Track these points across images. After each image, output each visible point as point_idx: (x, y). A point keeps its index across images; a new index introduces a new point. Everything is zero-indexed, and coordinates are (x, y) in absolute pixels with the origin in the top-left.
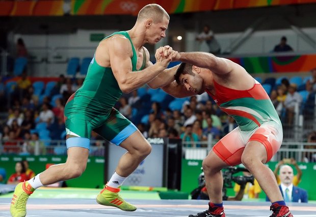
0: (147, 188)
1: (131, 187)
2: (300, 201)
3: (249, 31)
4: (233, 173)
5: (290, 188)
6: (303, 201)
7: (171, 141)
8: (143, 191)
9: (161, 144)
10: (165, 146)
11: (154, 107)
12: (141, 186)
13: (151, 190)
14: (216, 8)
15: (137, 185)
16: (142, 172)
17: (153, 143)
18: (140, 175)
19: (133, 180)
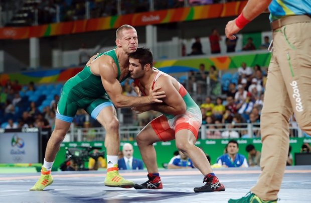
0: (27, 165)
1: (15, 164)
2: (137, 168)
3: (98, 48)
4: (89, 151)
5: (131, 160)
6: (139, 169)
7: (44, 130)
8: (24, 167)
9: (36, 132)
10: (39, 133)
11: (33, 105)
12: (24, 163)
13: (30, 166)
14: (74, 31)
15: (20, 162)
16: (23, 153)
17: (30, 132)
18: (22, 155)
19: (17, 159)
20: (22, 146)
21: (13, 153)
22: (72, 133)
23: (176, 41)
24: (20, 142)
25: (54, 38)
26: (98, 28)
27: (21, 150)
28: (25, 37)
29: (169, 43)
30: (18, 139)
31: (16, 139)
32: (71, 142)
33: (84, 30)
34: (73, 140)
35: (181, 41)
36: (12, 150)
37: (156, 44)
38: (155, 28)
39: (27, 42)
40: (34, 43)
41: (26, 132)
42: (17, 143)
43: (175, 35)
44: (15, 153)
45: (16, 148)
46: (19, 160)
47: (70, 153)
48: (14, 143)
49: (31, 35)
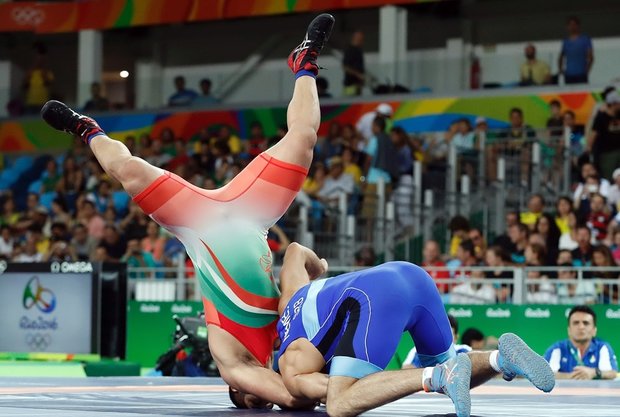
0: (63, 357)
1: (32, 355)
3: (253, 60)
7: (107, 268)
8: (54, 362)
9: (88, 273)
10: (94, 276)
13: (69, 360)
14: (192, 17)
15: (43, 350)
16: (53, 325)
17: (72, 272)
18: (49, 331)
19: (35, 341)
20: (49, 308)
21: (25, 324)
22: (181, 279)
23: (455, 49)
24: (46, 298)
25: (140, 32)
26: (256, 11)
27: (48, 317)
28: (67, 27)
29: (439, 55)
30: (40, 289)
31: (34, 291)
32: (177, 302)
33: (219, 14)
34: (181, 297)
35: (469, 48)
36: (25, 318)
37: (404, 55)
38: (404, 14)
39: (72, 41)
40: (89, 44)
41: (61, 271)
42: (36, 299)
43: (455, 35)
44: (32, 326)
45: (35, 313)
46: (40, 344)
47: (184, 331)
48: (29, 301)
49: (83, 24)
